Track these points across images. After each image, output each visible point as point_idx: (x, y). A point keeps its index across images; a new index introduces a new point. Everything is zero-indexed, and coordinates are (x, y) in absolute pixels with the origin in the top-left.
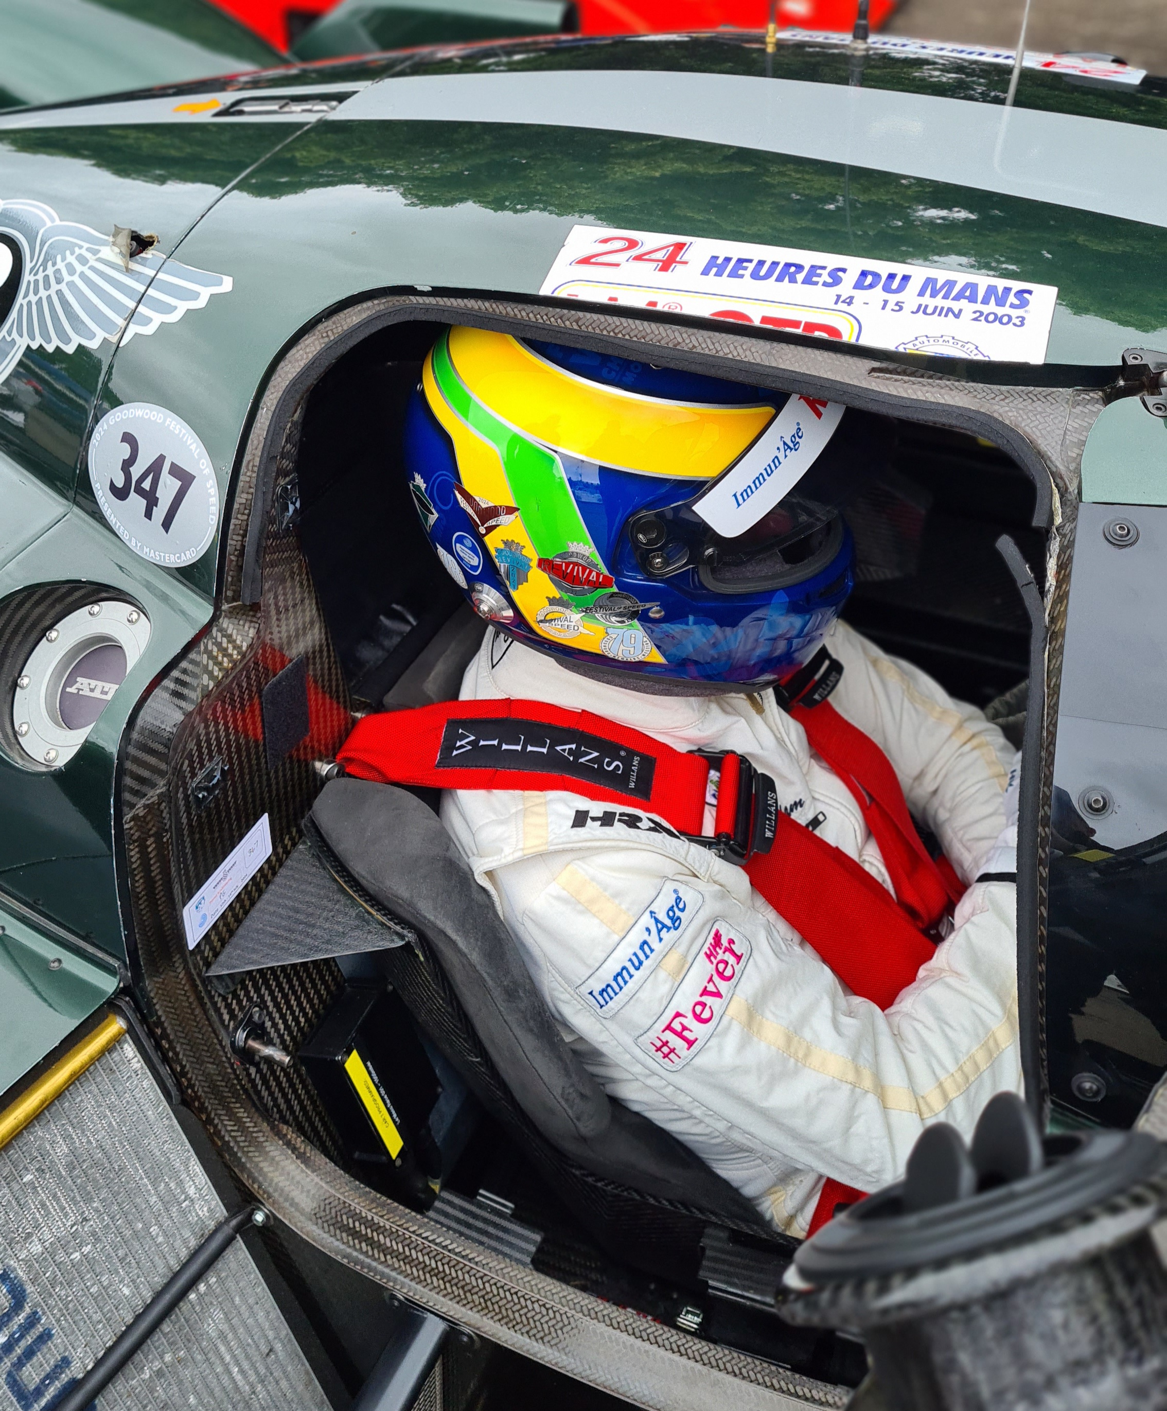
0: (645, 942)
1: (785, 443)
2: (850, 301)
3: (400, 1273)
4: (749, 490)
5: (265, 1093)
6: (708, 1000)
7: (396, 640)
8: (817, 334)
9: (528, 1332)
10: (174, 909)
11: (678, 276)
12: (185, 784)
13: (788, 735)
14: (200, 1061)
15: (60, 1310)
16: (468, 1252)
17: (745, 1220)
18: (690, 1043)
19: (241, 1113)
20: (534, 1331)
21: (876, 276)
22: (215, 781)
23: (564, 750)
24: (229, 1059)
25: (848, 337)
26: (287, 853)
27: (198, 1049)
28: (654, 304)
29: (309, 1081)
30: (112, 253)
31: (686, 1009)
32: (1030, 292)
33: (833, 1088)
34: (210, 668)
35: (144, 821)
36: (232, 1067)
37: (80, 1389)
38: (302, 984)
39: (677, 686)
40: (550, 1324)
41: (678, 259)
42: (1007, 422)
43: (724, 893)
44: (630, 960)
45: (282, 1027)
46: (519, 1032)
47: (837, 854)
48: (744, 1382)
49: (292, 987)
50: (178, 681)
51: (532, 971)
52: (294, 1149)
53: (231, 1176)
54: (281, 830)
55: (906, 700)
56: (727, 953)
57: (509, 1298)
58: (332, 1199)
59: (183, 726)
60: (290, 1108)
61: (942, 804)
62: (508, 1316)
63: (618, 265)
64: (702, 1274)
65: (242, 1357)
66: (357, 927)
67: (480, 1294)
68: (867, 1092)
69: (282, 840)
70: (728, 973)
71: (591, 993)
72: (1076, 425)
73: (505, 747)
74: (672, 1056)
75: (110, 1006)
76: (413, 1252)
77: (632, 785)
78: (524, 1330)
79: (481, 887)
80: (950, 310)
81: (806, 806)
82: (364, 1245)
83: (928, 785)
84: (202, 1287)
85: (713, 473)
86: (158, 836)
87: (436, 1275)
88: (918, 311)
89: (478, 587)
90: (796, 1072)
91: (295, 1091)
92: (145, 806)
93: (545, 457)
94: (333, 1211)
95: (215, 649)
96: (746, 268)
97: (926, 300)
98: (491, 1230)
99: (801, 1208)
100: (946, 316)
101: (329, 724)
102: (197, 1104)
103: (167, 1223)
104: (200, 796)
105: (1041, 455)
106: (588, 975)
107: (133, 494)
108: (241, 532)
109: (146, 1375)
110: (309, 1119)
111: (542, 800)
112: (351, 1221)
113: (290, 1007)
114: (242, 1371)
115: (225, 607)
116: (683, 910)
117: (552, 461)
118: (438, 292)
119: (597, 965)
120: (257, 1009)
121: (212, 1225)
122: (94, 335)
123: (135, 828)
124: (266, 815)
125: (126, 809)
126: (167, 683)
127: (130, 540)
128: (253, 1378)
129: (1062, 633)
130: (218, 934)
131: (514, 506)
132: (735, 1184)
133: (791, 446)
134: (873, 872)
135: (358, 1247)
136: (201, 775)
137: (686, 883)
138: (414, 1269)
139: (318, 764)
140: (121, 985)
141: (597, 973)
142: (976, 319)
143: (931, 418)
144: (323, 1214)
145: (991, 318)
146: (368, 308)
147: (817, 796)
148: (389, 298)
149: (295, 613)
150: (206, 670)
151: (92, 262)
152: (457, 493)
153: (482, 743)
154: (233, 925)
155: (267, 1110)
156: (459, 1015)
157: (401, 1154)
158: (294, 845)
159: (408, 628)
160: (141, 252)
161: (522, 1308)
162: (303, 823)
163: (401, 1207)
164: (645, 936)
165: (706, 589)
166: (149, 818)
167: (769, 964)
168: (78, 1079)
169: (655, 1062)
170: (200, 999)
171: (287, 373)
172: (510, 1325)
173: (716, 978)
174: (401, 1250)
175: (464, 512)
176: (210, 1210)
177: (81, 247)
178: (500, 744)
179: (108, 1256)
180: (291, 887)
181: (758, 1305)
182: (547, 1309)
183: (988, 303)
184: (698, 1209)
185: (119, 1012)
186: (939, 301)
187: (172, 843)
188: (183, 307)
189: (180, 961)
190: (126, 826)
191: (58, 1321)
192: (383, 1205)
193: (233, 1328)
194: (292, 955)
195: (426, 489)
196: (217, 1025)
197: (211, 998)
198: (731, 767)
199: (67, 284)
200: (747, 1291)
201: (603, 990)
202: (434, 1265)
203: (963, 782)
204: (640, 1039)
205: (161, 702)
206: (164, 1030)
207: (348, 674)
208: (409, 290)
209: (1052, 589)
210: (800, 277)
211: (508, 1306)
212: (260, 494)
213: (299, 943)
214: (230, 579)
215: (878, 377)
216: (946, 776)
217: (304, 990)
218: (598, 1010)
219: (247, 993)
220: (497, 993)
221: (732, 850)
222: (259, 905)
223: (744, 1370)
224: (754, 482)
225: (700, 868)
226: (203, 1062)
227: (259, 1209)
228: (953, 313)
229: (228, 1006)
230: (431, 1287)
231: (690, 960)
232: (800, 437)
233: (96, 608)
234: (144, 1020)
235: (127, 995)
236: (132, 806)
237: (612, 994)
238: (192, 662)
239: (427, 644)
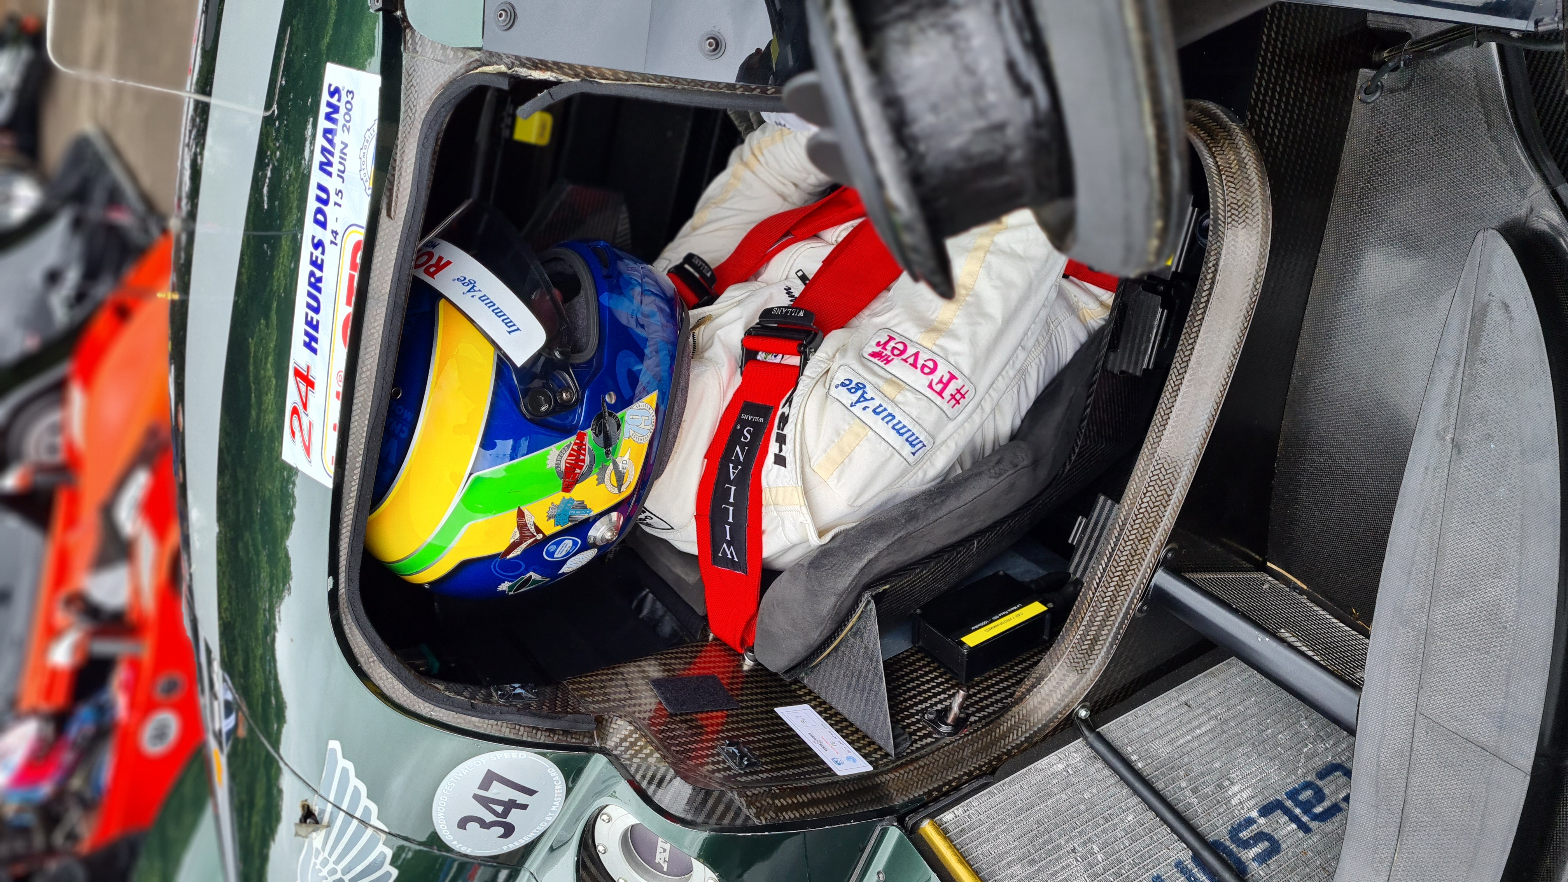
0: (874, 411)
1: (469, 291)
2: (334, 233)
3: (1123, 604)
4: (506, 321)
5: (991, 709)
6: (920, 362)
7: (659, 605)
8: (358, 261)
9: (1164, 507)
10: (837, 782)
11: (318, 375)
12: (735, 776)
13: (735, 297)
14: (961, 761)
15: (1139, 869)
16: (1107, 552)
17: (1101, 340)
18: (952, 377)
19: (1004, 728)
20: (1163, 501)
21: (319, 211)
22: (736, 751)
23: (734, 473)
24: (961, 738)
25: (360, 235)
26: (810, 692)
27: (952, 762)
28: (338, 393)
29: (986, 675)
30: (317, 838)
31: (926, 380)
32: (330, 85)
33: (989, 268)
34: (644, 756)
35: (761, 808)
36: (968, 735)
37: (1200, 854)
38: (912, 680)
39: (679, 383)
40: (1158, 489)
41: (305, 374)
42: (428, 107)
43: (842, 350)
44: (887, 423)
45: (943, 696)
46: (945, 510)
47: (828, 262)
48: (1198, 341)
49: (914, 688)
50: (650, 783)
51: (901, 500)
52: (1033, 686)
53: (1052, 735)
54: (791, 697)
55: (725, 205)
56: (887, 347)
57: (1140, 520)
58: (1070, 657)
59: (685, 778)
60: (1004, 689)
61: (804, 180)
62: (1153, 522)
63: (310, 423)
64: (1138, 374)
65: (1189, 726)
66: (861, 637)
67: (1137, 543)
68: (992, 242)
69: (800, 696)
70: (901, 347)
71: (914, 454)
72: (430, 52)
73: (731, 520)
74: (963, 392)
75: (912, 833)
76: (1107, 594)
77: (762, 420)
78: (1163, 510)
79: (831, 540)
80: (342, 151)
81: (790, 285)
82: (1103, 633)
83: (790, 190)
84: (1134, 758)
85: (491, 349)
86: (775, 797)
87: (1124, 577)
88: (342, 177)
89: (591, 540)
90: (977, 296)
91: (993, 685)
92: (748, 807)
93: (475, 484)
94: (1079, 656)
95: (630, 752)
96: (312, 318)
97: (333, 170)
98: (1096, 534)
99: (1096, 298)
100: (345, 154)
101: (713, 659)
102: (994, 763)
103: (1082, 786)
104: (746, 763)
105: (453, 82)
106: (899, 457)
107: (508, 820)
108: (534, 731)
109: (1194, 801)
110: (1015, 675)
111: (768, 492)
112: (1086, 643)
113: (929, 690)
114: (1199, 726)
115: (597, 744)
116: (851, 381)
117: (479, 478)
118: (333, 570)
119: (891, 448)
120: (926, 716)
121: (1088, 750)
122: (382, 853)
123: (766, 815)
124: (776, 709)
125: (750, 823)
126: (650, 792)
127: (547, 821)
128: (1205, 718)
129: (584, 68)
130: (864, 747)
131: (516, 511)
132: (1078, 347)
133: (471, 286)
134: (844, 234)
135: (1105, 637)
136: (730, 763)
137: (832, 378)
138: (1121, 594)
139: (745, 668)
140: (896, 824)
141: (897, 448)
142: (348, 130)
143: (427, 169)
144: (1081, 664)
145: (347, 118)
146: (350, 629)
147: (784, 277)
148: (341, 611)
149: (632, 685)
150: (645, 759)
151: (326, 855)
152: (508, 557)
153: (728, 538)
154: (860, 735)
155: (1004, 707)
156: (935, 558)
157: (1044, 603)
158: (805, 687)
159: (651, 595)
160: (314, 815)
161: (1147, 511)
162: (787, 679)
163: (1077, 603)
164: (870, 410)
165: (592, 359)
166: (758, 805)
167: (897, 315)
168: (964, 858)
169: (968, 404)
170: (912, 761)
171: (403, 695)
172: (1159, 520)
173: (904, 356)
174: (1107, 604)
175: (525, 552)
176: (1077, 751)
177: (315, 864)
178: (729, 524)
179: (1103, 831)
180: (833, 690)
181: (1160, 331)
182: (1147, 491)
183: (337, 120)
184: (1094, 375)
185: (917, 824)
186: (335, 160)
187: (782, 786)
188: (354, 782)
189: (880, 777)
190: (764, 822)
191: (1148, 871)
192: (1075, 617)
193: (1167, 733)
194: (880, 689)
195: (510, 581)
196: (933, 747)
197: (913, 752)
198: (755, 343)
199: (344, 875)
200: (1150, 339)
201: (911, 444)
202: (1117, 578)
203: (788, 164)
204: (949, 415)
205: (664, 798)
206: (934, 789)
207: (680, 642)
208: (333, 596)
209: (554, 75)
210: (318, 274)
211: (1145, 521)
212: (503, 716)
213: (872, 682)
214: (574, 740)
215: (395, 212)
216: (783, 177)
217: (917, 678)
218: (928, 448)
219: (913, 724)
220: (910, 528)
221: (810, 343)
222: (846, 715)
223: (1190, 342)
224: (500, 317)
225: (821, 367)
226: (962, 758)
227: (1077, 712)
228: (344, 148)
229: (921, 738)
230: (1133, 581)
231: (889, 376)
232: (465, 279)
233: (600, 848)
234: (925, 805)
235: (905, 820)
236: (748, 818)
237: (914, 437)
238: (637, 771)
239: (663, 581)
